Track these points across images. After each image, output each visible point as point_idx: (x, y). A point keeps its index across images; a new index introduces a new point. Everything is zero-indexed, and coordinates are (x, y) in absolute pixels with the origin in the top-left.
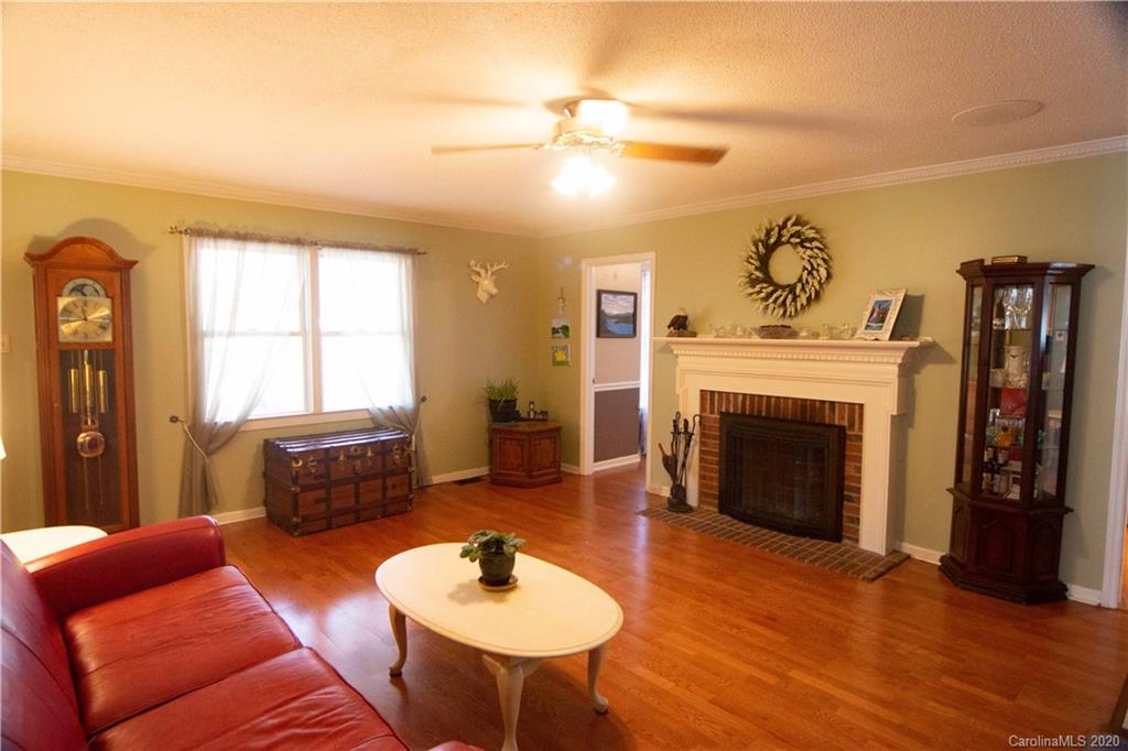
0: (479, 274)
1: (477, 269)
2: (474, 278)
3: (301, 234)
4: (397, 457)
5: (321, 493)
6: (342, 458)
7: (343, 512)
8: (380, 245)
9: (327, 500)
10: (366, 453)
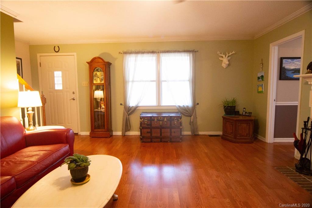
0: (222, 57)
1: (222, 55)
2: (221, 59)
3: (155, 50)
4: (176, 122)
5: (149, 130)
6: (156, 120)
7: (157, 138)
8: (181, 50)
9: (151, 133)
10: (164, 119)
